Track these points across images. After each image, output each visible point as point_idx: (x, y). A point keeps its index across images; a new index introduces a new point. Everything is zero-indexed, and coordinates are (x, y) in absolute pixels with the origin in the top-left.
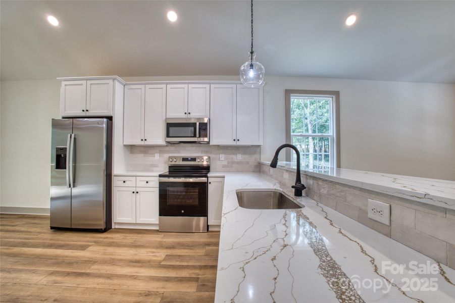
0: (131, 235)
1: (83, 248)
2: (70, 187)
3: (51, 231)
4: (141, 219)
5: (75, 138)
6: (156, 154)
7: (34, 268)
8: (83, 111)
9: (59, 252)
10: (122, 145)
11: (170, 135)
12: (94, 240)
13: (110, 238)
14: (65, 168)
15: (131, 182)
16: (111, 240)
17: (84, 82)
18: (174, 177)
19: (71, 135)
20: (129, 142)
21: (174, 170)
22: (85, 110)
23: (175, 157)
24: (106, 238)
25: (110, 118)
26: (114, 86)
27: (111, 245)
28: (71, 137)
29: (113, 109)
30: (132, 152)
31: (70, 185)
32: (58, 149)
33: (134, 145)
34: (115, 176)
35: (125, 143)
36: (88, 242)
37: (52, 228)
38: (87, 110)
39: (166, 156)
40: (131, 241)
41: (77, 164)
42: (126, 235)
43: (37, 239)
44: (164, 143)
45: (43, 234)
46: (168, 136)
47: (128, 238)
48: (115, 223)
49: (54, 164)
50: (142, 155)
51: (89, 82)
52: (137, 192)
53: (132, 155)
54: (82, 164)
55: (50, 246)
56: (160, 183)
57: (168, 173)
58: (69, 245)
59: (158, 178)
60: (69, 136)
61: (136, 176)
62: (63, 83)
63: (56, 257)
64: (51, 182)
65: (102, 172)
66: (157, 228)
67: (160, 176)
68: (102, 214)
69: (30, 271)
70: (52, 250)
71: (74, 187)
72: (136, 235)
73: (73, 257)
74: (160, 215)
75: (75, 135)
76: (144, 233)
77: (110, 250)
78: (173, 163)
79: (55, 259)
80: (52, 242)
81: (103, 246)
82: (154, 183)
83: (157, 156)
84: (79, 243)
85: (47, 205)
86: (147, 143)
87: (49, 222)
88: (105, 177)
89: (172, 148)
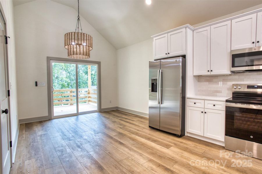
0: (200, 145)
1: (168, 146)
2: (159, 104)
3: (149, 128)
4: (208, 134)
5: (162, 72)
6: (220, 83)
7: (141, 152)
8: (166, 54)
9: (153, 145)
10: (192, 75)
11: (235, 65)
12: (174, 142)
13: (185, 143)
14: (157, 92)
15: (200, 104)
16: (185, 146)
17: (166, 35)
18: (236, 102)
19: (159, 70)
20: (197, 73)
21: (238, 96)
22: (167, 53)
23: (240, 85)
24: (182, 143)
25: (184, 57)
26: (186, 33)
27: (186, 149)
28: (159, 72)
29: (186, 49)
30: (199, 81)
31: (159, 102)
32: (153, 80)
33: (201, 76)
34: (187, 98)
35: (194, 74)
36: (170, 142)
37: (150, 127)
38: (169, 53)
39: (230, 84)
40: (201, 151)
41: (163, 89)
42: (197, 144)
43: (142, 132)
44: (229, 73)
45: (145, 129)
46: (233, 66)
47: (198, 147)
48: (187, 132)
49: (151, 88)
50: (207, 83)
51: (169, 34)
52: (205, 113)
53: (199, 83)
54: (167, 89)
55: (149, 139)
56: (226, 107)
57: (231, 99)
58: (159, 141)
59: (225, 102)
60: (158, 71)
61: (204, 100)
62: (155, 39)
63: (152, 148)
64: (149, 98)
65: (179, 94)
66: (223, 145)
67: (227, 101)
68: (179, 123)
69: (139, 153)
70: (149, 142)
71: (161, 104)
72: (205, 146)
73: (161, 152)
74: (226, 135)
75: (162, 70)
76: (211, 147)
77: (186, 154)
78: (237, 90)
79: (151, 150)
80: (150, 136)
81: (181, 149)
82: (220, 106)
83: (221, 84)
84: (165, 142)
85: (147, 112)
86: (212, 73)
87: (148, 122)
88: (181, 99)
89: (236, 77)
